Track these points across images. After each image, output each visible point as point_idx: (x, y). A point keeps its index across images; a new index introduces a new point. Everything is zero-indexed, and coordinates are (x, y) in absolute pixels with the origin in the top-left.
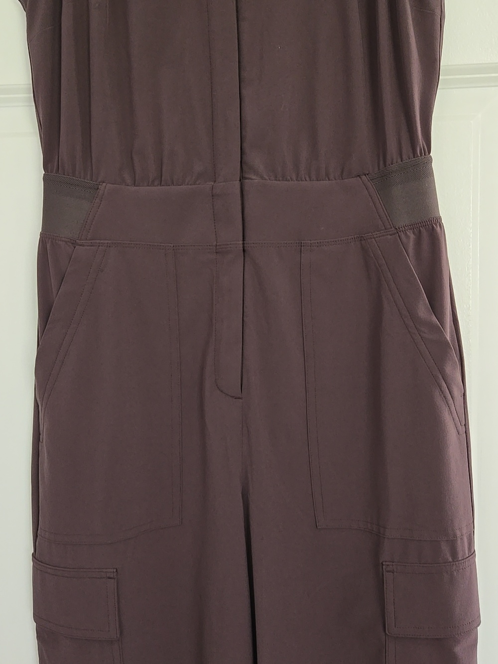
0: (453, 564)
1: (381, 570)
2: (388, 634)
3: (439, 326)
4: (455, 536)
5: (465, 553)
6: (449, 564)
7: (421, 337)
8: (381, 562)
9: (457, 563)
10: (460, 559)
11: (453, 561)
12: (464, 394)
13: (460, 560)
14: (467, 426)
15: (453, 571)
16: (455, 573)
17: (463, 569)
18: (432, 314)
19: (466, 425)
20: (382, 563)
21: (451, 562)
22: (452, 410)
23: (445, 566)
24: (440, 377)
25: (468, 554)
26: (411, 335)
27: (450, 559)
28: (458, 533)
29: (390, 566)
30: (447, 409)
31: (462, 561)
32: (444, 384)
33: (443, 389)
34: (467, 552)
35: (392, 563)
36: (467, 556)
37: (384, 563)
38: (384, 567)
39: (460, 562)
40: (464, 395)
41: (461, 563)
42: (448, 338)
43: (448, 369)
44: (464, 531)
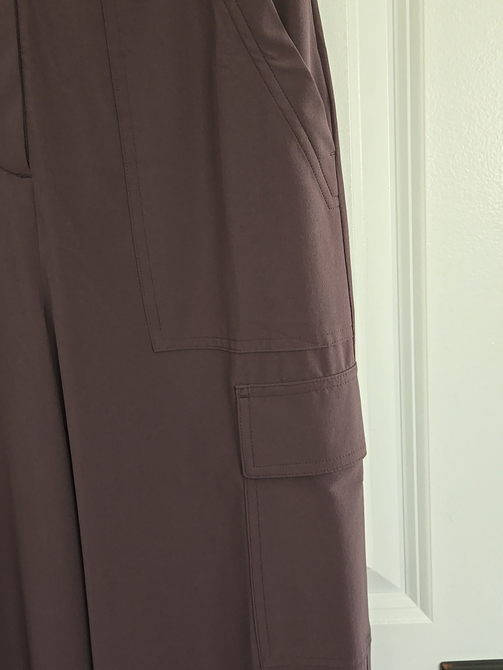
0: (324, 380)
1: (234, 396)
2: (246, 476)
3: (294, 48)
4: (325, 343)
5: (340, 364)
6: (319, 379)
7: (270, 67)
8: (233, 386)
9: (329, 377)
10: (334, 372)
11: (325, 376)
12: (336, 152)
13: (333, 375)
14: (341, 198)
15: (324, 389)
16: (327, 391)
17: (337, 386)
18: (284, 31)
19: (341, 196)
20: (235, 387)
21: (322, 377)
22: (317, 171)
23: (313, 382)
24: (298, 123)
25: (346, 367)
26: (255, 64)
27: (321, 374)
28: (330, 339)
29: (246, 390)
30: (309, 170)
31: (337, 375)
32: (302, 132)
33: (302, 141)
34: (343, 364)
35: (246, 386)
36: (344, 369)
37: (237, 387)
38: (237, 391)
39: (333, 377)
40: (336, 154)
41: (335, 378)
42: (310, 69)
43: (309, 111)
44: (339, 337)
